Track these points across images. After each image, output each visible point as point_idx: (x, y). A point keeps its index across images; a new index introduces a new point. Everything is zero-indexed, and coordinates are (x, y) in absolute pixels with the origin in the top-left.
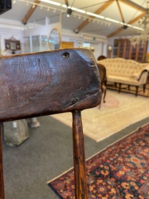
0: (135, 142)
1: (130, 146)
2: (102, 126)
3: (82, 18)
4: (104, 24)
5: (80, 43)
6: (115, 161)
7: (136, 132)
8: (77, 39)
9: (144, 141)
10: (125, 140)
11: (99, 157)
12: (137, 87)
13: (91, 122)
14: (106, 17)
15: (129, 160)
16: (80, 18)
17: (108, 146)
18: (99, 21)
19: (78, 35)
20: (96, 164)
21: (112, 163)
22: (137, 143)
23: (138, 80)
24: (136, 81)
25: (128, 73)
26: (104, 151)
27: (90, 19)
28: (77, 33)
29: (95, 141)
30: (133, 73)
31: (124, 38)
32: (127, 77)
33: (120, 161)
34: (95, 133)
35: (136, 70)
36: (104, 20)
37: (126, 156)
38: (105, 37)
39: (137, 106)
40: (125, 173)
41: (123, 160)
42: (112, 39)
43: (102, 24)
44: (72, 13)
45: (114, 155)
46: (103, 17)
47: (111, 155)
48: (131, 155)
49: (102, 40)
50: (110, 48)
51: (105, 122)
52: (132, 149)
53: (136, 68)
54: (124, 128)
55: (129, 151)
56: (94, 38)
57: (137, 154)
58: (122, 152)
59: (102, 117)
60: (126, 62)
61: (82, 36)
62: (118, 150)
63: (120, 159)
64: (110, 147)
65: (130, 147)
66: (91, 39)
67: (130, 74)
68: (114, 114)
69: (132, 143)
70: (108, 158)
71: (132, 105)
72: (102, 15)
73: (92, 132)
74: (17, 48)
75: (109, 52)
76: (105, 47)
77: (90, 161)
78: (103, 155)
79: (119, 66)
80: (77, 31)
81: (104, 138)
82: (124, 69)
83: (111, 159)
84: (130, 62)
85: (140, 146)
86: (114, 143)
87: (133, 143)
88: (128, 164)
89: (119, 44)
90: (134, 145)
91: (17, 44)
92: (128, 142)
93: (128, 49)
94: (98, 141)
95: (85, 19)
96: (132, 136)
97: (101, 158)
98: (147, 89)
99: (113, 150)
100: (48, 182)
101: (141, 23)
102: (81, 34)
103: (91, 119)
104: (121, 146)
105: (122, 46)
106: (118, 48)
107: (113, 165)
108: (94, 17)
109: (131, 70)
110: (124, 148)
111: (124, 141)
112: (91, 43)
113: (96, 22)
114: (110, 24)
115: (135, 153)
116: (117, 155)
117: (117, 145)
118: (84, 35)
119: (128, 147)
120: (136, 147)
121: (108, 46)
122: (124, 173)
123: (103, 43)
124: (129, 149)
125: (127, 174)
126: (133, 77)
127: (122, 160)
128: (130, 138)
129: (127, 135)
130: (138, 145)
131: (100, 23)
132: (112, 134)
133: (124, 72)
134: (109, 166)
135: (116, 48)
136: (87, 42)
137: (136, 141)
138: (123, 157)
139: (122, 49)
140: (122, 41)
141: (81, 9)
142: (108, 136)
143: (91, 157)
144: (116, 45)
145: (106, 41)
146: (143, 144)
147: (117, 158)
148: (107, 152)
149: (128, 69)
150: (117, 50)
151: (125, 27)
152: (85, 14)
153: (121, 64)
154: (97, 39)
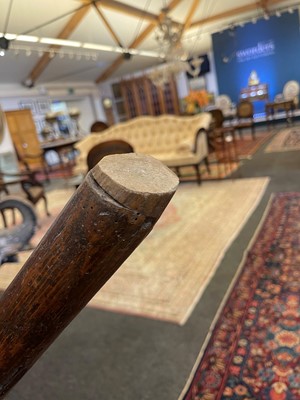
0: (258, 292)
1: (255, 304)
2: (172, 278)
3: (34, 53)
4: (83, 57)
5: (43, 107)
6: (250, 363)
7: (246, 265)
8: (34, 99)
9: (275, 281)
10: (235, 294)
11: (208, 369)
12: (196, 166)
13: (141, 277)
14: (83, 41)
15: (275, 346)
16: (29, 54)
17: (212, 327)
18: (71, 53)
19: (33, 91)
20: (213, 391)
21: (245, 371)
22: (264, 290)
23: (195, 151)
24: (191, 155)
25: (168, 142)
26: (211, 344)
27: (52, 51)
28: (31, 86)
29: (175, 325)
30: (177, 141)
31: (128, 77)
32: (169, 151)
33: (258, 356)
34: (164, 302)
35: (181, 135)
36: (80, 49)
37: (261, 335)
38: (91, 84)
39: (212, 204)
40: (287, 384)
41: (264, 350)
42: (107, 85)
43: (79, 58)
44: (11, 47)
45: (238, 347)
46: (76, 44)
47: (232, 348)
48: (271, 329)
49: (87, 91)
50: (108, 102)
51: (171, 265)
52: (263, 311)
53: (180, 130)
54: (217, 264)
55: (263, 320)
56: (71, 91)
57: (280, 321)
58: (249, 329)
59: (158, 255)
60: (157, 123)
61: (43, 91)
62: (239, 327)
63: (256, 351)
64: (217, 327)
65: (256, 308)
66: (64, 92)
67: (173, 145)
68: (179, 237)
69: (254, 297)
70: (229, 363)
71: (201, 207)
72: (74, 40)
73: (156, 302)
75: (108, 111)
76: (98, 103)
77: (195, 390)
78: (214, 355)
79: (145, 135)
80: (29, 82)
81: (190, 309)
82: (157, 137)
83: (238, 360)
84: (166, 121)
85: (273, 296)
86: (219, 311)
87: (255, 295)
88: (280, 357)
89: (124, 91)
90: (262, 299)
92: (246, 296)
93: (143, 98)
94: (182, 320)
95: (41, 55)
96: (245, 278)
97: (214, 369)
98: (213, 163)
99: (229, 332)
101: (161, 40)
102: (40, 88)
103: (139, 268)
104: (237, 313)
105: (130, 94)
106: (124, 99)
107: (250, 376)
108: (59, 47)
109: (173, 136)
110: (247, 318)
111: (237, 297)
112: (67, 102)
113: (66, 55)
114: (95, 56)
115: (276, 320)
116: (243, 343)
117: (229, 315)
118: (48, 89)
119: (252, 311)
120: (267, 301)
121: (103, 100)
122: (284, 387)
123: (91, 96)
124: (258, 314)
125: (292, 384)
126: (182, 149)
127: (260, 352)
128: (242, 284)
129: (234, 280)
130: (268, 295)
131: (75, 56)
132: (202, 289)
133: (159, 144)
134: (242, 383)
135: (119, 100)
136: (59, 102)
137: (259, 287)
138: (260, 343)
139: (131, 101)
140: (126, 84)
141: (25, 34)
142: (197, 299)
143: (192, 376)
144: (117, 94)
145: (95, 92)
146: (277, 289)
147: (248, 349)
148: (217, 344)
149: (165, 136)
150: (122, 103)
151: (127, 56)
152: (38, 44)
153: (148, 129)
154: (78, 92)
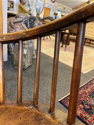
28: (54, 2)
38: (71, 9)
61: (56, 5)
66: (62, 8)
74: (11, 6)
91: (11, 4)
94: (84, 73)
100: (59, 100)
154: (66, 9)
